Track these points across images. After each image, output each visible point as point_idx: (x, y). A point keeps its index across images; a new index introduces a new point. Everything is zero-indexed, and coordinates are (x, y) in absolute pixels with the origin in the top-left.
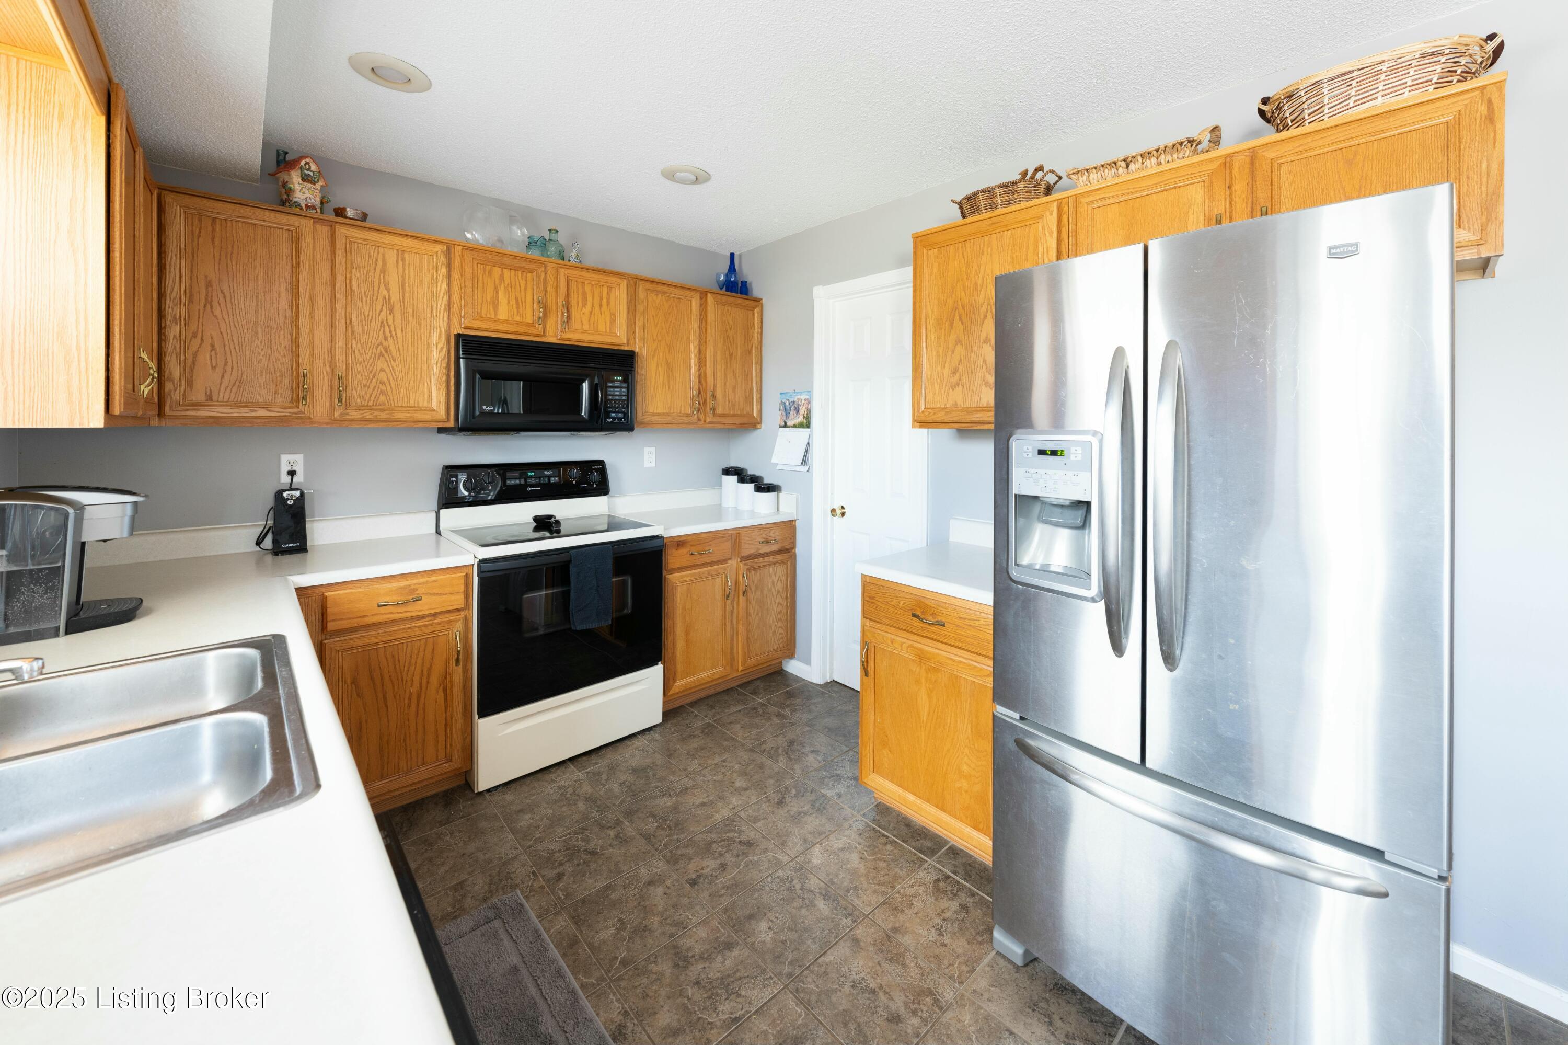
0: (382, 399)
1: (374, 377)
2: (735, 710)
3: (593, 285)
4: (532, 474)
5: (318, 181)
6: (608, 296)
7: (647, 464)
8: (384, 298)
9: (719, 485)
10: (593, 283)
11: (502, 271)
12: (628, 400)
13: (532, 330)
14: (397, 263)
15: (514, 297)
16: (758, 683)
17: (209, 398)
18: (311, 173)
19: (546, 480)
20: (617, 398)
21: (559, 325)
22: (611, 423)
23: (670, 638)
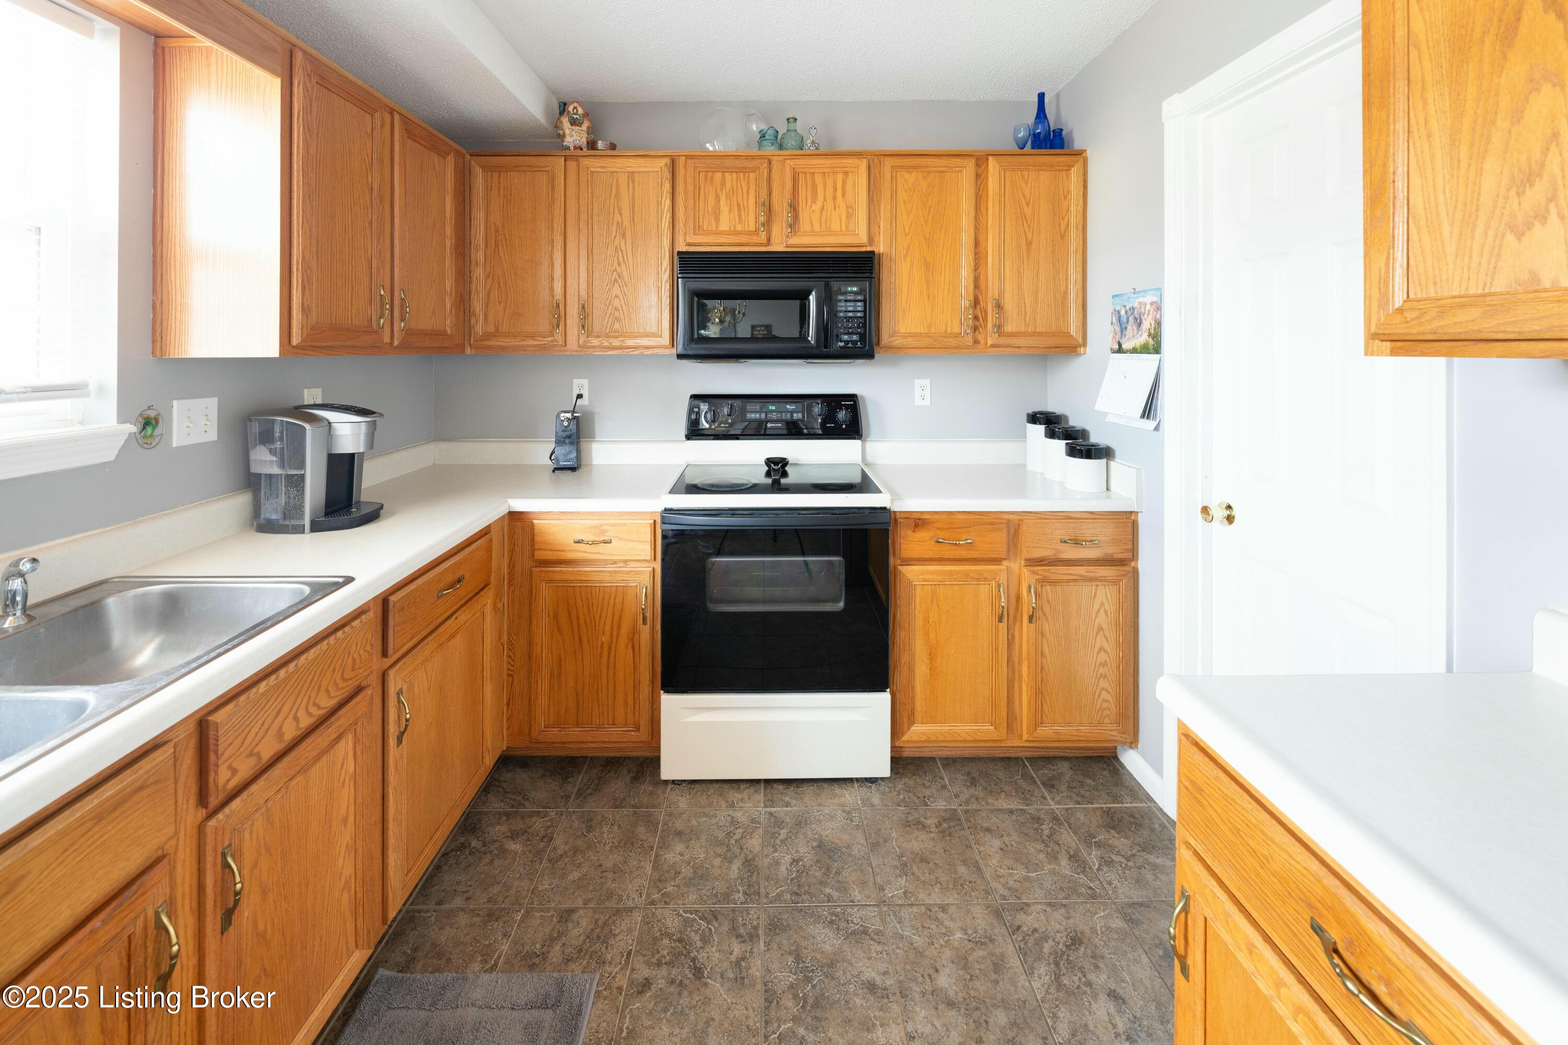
0: (617, 326)
1: (610, 304)
2: (1005, 806)
3: (824, 173)
4: (774, 408)
5: (582, 123)
6: (844, 183)
7: (918, 402)
8: (618, 223)
9: (1023, 436)
10: (824, 171)
11: (723, 175)
12: (865, 317)
13: (755, 239)
14: (628, 185)
15: (735, 203)
16: (1064, 767)
17: (497, 330)
18: (578, 117)
19: (789, 416)
20: (850, 314)
21: (784, 230)
22: (841, 348)
23: (905, 658)
